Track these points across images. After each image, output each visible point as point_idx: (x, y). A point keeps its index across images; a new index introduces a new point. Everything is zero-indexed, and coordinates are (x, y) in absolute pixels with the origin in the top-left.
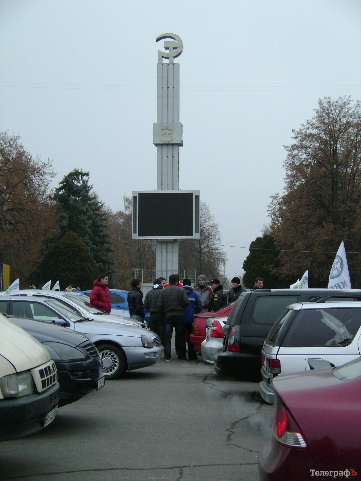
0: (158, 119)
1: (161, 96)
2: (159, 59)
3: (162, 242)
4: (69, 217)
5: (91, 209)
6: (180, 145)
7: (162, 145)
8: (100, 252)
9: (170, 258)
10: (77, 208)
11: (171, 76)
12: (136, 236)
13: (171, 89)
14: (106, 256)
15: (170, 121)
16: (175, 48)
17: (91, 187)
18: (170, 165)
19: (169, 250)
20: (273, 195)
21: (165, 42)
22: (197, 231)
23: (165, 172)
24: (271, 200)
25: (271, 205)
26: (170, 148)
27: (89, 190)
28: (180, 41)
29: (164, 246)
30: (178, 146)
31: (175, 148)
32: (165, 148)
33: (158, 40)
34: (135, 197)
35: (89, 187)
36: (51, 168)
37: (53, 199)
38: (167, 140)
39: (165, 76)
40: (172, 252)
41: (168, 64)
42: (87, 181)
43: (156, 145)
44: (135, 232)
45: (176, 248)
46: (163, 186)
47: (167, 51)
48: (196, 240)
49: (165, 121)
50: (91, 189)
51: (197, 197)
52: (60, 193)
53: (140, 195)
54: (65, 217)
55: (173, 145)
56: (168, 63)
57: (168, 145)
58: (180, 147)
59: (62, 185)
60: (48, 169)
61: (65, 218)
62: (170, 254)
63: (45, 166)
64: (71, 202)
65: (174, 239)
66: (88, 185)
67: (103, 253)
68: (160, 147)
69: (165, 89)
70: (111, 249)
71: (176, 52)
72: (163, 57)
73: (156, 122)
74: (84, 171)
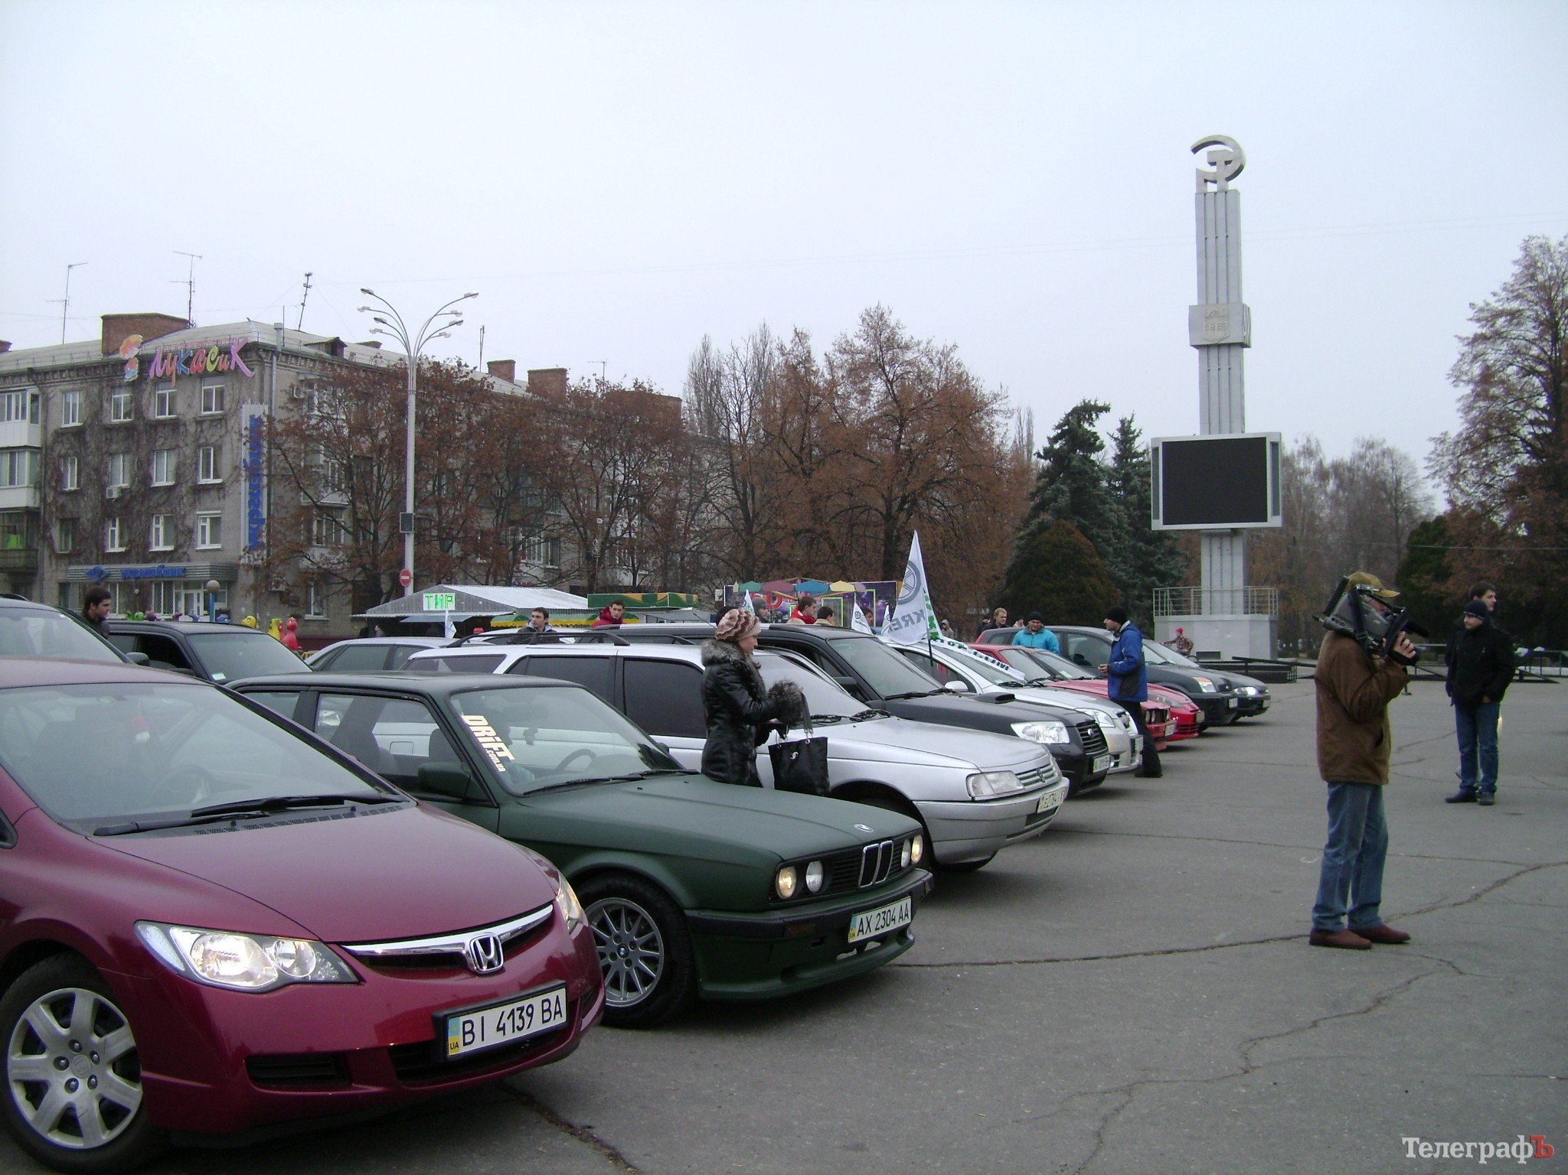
0: (1199, 297)
1: (1203, 254)
2: (1198, 185)
3: (1211, 535)
4: (1071, 491)
5: (1138, 474)
6: (1243, 345)
7: (1208, 346)
8: (1155, 556)
9: (1227, 565)
10: (1087, 473)
11: (1221, 214)
12: (1158, 525)
13: (1222, 238)
14: (1167, 563)
15: (1223, 299)
16: (1227, 163)
17: (1137, 431)
18: (1225, 386)
19: (1224, 549)
20: (1438, 435)
21: (1209, 153)
22: (1275, 513)
23: (1214, 399)
24: (1431, 446)
25: (1433, 456)
26: (1224, 352)
27: (1134, 438)
28: (1237, 147)
29: (1216, 544)
30: (1239, 348)
31: (1234, 351)
32: (1214, 353)
33: (1195, 150)
34: (1156, 450)
35: (1133, 433)
36: (1004, 401)
37: (1045, 458)
38: (1216, 337)
39: (1210, 215)
40: (1232, 555)
41: (1215, 193)
42: (1130, 422)
43: (1197, 347)
44: (1157, 517)
45: (1239, 546)
46: (1212, 426)
47: (1214, 169)
48: (1273, 529)
49: (1212, 300)
50: (1138, 436)
51: (1275, 446)
52: (1057, 446)
53: (1164, 444)
54: (1063, 491)
55: (1230, 345)
56: (1215, 190)
57: (1219, 346)
58: (1245, 349)
59: (1059, 431)
60: (1000, 402)
61: (1063, 493)
62: (1227, 558)
63: (995, 397)
64: (1074, 463)
65: (1232, 529)
66: (1132, 429)
67: (1159, 559)
68: (1206, 350)
69: (1211, 241)
70: (1177, 549)
71: (1232, 168)
72: (1206, 181)
73: (1196, 304)
74: (1100, 404)
